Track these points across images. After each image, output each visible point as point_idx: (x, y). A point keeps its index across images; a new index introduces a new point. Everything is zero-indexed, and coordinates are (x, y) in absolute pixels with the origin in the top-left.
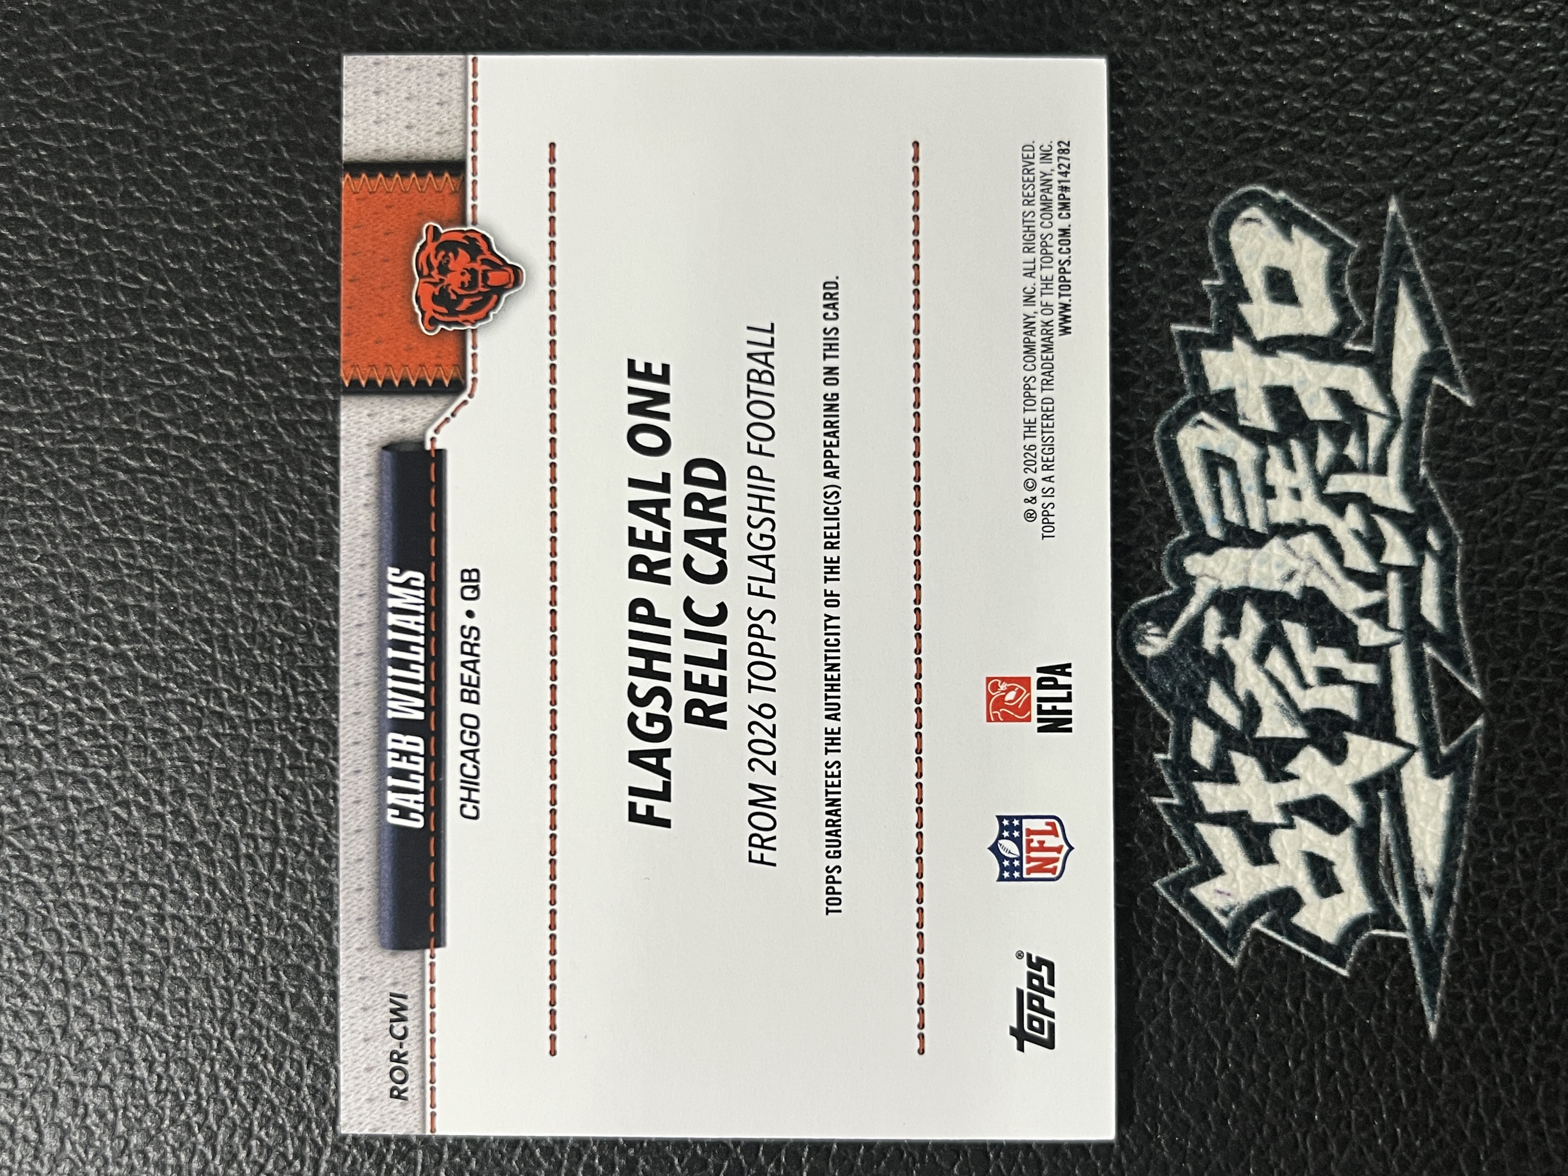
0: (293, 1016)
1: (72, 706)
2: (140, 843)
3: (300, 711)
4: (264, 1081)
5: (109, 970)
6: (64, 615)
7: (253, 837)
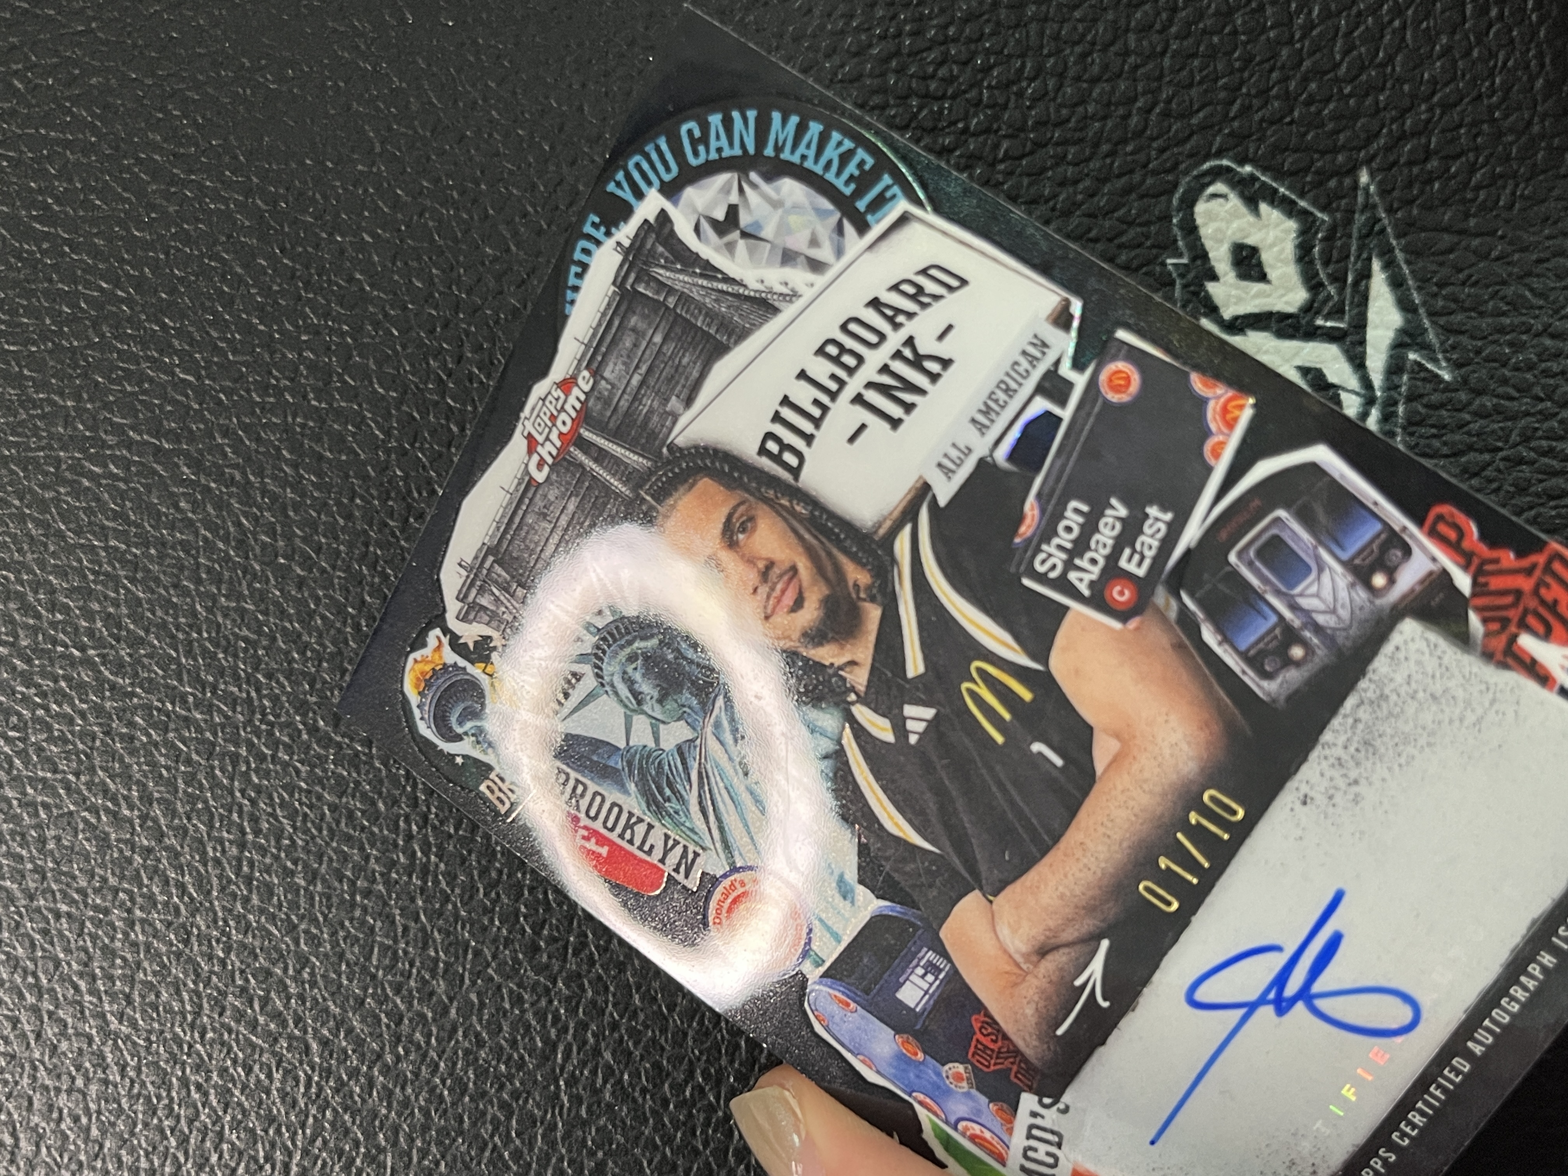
0: (261, 1019)
1: (40, 712)
2: (109, 847)
3: (264, 714)
4: (234, 1085)
5: (81, 975)
6: (31, 622)
7: (220, 840)
